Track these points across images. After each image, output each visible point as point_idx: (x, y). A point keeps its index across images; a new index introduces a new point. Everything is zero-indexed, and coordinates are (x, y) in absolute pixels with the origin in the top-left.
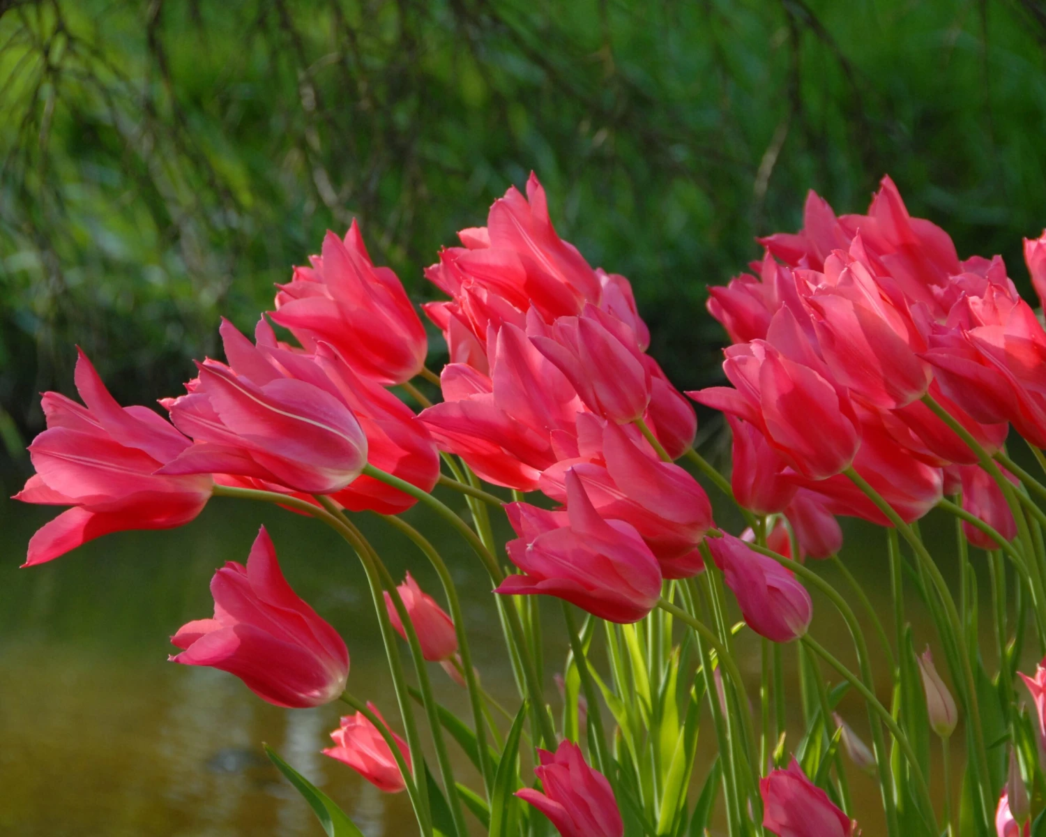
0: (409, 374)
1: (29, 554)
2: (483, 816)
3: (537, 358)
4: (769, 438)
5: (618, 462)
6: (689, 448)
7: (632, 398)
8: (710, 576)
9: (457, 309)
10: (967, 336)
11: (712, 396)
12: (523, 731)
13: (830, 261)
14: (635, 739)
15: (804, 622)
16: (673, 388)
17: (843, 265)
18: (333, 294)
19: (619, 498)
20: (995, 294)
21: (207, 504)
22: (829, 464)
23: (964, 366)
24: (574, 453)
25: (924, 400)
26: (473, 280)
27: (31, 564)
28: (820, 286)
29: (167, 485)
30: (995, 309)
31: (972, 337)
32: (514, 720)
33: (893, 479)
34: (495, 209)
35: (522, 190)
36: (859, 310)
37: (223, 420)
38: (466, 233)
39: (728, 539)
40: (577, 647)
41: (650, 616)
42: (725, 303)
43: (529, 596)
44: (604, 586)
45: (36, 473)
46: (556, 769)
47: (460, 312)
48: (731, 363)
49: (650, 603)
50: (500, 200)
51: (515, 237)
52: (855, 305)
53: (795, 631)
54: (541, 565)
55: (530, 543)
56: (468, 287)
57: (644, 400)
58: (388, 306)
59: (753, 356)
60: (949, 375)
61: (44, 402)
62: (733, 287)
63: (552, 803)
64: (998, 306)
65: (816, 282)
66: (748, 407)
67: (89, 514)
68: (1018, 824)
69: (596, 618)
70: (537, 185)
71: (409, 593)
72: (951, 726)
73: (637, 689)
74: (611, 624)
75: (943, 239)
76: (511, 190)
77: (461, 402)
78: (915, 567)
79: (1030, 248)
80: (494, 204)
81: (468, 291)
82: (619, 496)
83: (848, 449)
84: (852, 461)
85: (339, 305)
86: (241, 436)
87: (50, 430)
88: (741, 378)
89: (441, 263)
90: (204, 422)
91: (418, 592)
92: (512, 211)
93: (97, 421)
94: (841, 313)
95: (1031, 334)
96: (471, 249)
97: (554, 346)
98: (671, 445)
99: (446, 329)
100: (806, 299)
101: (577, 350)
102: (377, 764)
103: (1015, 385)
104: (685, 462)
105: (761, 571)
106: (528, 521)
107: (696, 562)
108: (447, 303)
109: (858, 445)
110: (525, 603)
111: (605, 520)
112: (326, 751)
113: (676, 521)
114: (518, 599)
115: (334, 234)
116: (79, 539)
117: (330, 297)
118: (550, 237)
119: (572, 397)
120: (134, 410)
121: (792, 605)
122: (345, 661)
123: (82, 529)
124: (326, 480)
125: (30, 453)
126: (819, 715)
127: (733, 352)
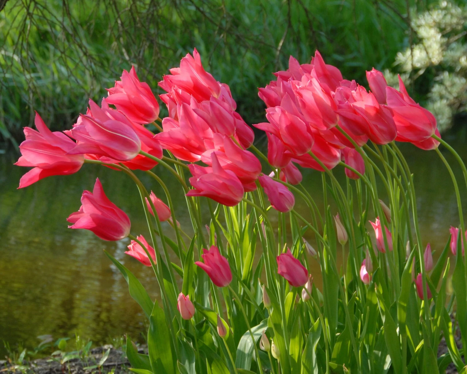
0: (153, 120)
1: (20, 184)
2: (181, 274)
3: (195, 115)
4: (282, 140)
5: (229, 150)
6: (252, 145)
7: (229, 129)
8: (259, 190)
9: (171, 96)
10: (352, 105)
11: (262, 126)
12: (195, 244)
13: (304, 77)
14: (234, 247)
15: (292, 205)
16: (246, 124)
17: (308, 79)
18: (126, 92)
19: (229, 163)
20: (361, 90)
21: (82, 166)
22: (303, 150)
23: (350, 115)
24: (213, 147)
25: (337, 126)
26: (176, 86)
27: (21, 187)
28: (300, 87)
29: (68, 160)
30: (361, 95)
31: (353, 106)
32: (191, 240)
33: (323, 155)
34: (182, 61)
35: (191, 55)
36: (314, 95)
37: (90, 135)
38: (172, 70)
39: (265, 176)
40: (213, 217)
41: (239, 204)
42: (264, 94)
43: (196, 197)
44: (224, 193)
45: (22, 155)
46: (209, 255)
47: (172, 97)
48: (269, 114)
49: (239, 199)
50: (184, 58)
51: (190, 71)
52: (313, 93)
53: (289, 208)
54: (202, 186)
55: (198, 178)
56: (174, 89)
57: (233, 129)
58: (145, 96)
59: (276, 112)
60: (345, 119)
61: (24, 131)
62: (267, 88)
63: (207, 267)
64: (362, 94)
65: (299, 85)
66: (275, 130)
67: (42, 170)
68: (369, 275)
69: (221, 204)
70: (197, 53)
71: (153, 197)
72: (345, 241)
73: (234, 229)
74: (225, 206)
75: (338, 71)
76: (188, 54)
77: (169, 132)
78: (331, 186)
79: (368, 74)
80: (182, 59)
81: (174, 90)
82: (229, 162)
83: (310, 144)
84: (311, 149)
85: (128, 96)
86: (97, 140)
87: (27, 140)
88: (272, 119)
89: (164, 80)
90: (84, 136)
91: (156, 197)
92: (189, 62)
93: (43, 137)
94: (308, 96)
95: (374, 104)
96: (174, 75)
97: (201, 111)
98: (244, 143)
99: (167, 104)
100: (296, 91)
101: (209, 113)
102: (144, 257)
103: (368, 122)
104: (251, 150)
105: (277, 188)
106: (197, 171)
107: (254, 186)
108: (167, 94)
109: (313, 143)
110: (195, 199)
111: (225, 170)
112: (126, 252)
113: (249, 171)
114: (193, 197)
115: (126, 71)
116: (37, 179)
117: (125, 93)
118: (202, 71)
119: (208, 129)
120: (55, 133)
121: (287, 199)
122: (129, 223)
123: (39, 175)
124: (127, 156)
125: (20, 148)
126: (298, 238)
127: (269, 110)
